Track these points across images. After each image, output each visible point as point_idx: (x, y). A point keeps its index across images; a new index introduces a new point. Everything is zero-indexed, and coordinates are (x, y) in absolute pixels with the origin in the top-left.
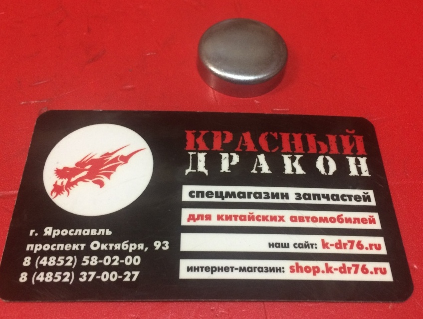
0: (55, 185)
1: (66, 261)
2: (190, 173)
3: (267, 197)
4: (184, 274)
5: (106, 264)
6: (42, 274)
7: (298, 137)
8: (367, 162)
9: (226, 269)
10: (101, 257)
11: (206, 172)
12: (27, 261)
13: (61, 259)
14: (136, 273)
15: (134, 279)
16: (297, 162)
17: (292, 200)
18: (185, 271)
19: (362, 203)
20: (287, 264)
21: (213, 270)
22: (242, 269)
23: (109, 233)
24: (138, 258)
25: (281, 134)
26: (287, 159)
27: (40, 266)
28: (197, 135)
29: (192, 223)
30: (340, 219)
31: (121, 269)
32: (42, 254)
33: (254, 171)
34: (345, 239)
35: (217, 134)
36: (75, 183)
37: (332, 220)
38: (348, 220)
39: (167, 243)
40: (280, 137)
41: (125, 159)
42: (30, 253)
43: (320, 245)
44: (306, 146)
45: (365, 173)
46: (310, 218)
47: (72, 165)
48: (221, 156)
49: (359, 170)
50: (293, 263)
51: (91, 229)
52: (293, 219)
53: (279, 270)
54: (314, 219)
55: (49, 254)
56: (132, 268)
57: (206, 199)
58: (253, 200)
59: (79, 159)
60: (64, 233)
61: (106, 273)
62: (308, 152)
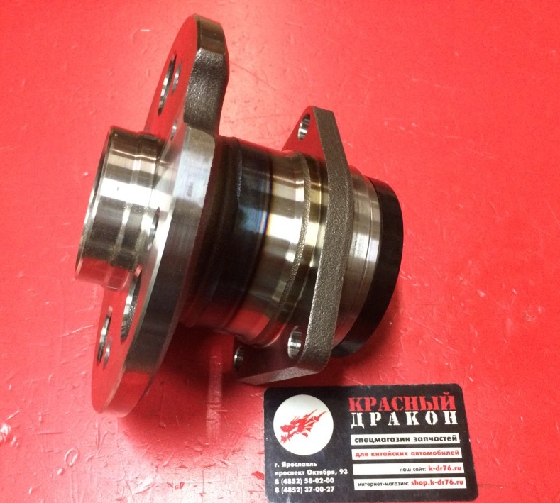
0: (282, 437)
1: (296, 481)
2: (354, 427)
3: (398, 441)
4: (357, 488)
5: (317, 482)
6: (286, 488)
7: (414, 399)
8: (456, 415)
9: (378, 484)
10: (314, 479)
11: (363, 426)
12: (277, 482)
13: (294, 480)
14: (333, 487)
15: (332, 491)
16: (414, 417)
17: (412, 442)
18: (359, 485)
19: (452, 442)
20: (409, 480)
21: (372, 485)
22: (386, 484)
23: (315, 465)
24: (332, 479)
25: (405, 397)
26: (408, 414)
27: (284, 484)
28: (356, 401)
29: (358, 458)
30: (439, 453)
31: (325, 485)
32: (284, 477)
33: (390, 424)
34: (441, 465)
35: (367, 399)
36: (292, 434)
37: (434, 454)
38: (444, 453)
39: (346, 470)
40: (404, 399)
41: (317, 419)
42: (277, 477)
43: (427, 469)
44: (419, 407)
45: (455, 422)
46: (422, 453)
47: (289, 424)
48: (370, 415)
49: (451, 420)
50: (413, 480)
51: (306, 462)
52: (413, 454)
53: (406, 484)
54: (424, 454)
55: (287, 477)
56: (330, 484)
57: (364, 443)
58: (390, 443)
59: (291, 420)
60: (293, 465)
61: (317, 487)
62: (422, 409)
